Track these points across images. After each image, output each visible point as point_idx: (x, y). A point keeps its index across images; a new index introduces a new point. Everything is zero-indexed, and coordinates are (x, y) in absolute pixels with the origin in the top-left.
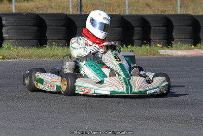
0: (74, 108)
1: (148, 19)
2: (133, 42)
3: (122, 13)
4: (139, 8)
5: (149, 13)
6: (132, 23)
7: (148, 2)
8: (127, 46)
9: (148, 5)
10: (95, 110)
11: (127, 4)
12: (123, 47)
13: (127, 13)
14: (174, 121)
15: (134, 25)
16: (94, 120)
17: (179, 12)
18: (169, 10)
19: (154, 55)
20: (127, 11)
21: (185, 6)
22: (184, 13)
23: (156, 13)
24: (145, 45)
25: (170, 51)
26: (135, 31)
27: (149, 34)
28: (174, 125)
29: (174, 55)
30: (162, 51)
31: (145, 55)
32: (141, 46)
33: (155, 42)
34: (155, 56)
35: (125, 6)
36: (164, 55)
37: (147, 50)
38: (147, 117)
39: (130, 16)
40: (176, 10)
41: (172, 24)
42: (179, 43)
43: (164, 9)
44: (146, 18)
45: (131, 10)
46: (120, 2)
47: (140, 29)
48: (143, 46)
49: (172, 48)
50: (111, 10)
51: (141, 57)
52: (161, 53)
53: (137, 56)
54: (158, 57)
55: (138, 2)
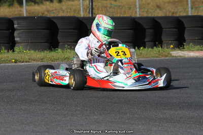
0: (87, 110)
1: (159, 21)
2: (145, 44)
3: (133, 16)
4: (150, 10)
5: (160, 15)
6: (143, 25)
7: (158, 4)
8: (139, 48)
9: (158, 7)
10: (109, 112)
11: (138, 6)
12: (135, 48)
13: (138, 16)
15: (145, 27)
16: (108, 123)
17: (190, 14)
18: (180, 12)
19: (166, 56)
20: (138, 13)
21: (196, 8)
22: (196, 14)
23: (167, 15)
24: (157, 47)
25: (182, 52)
26: (146, 33)
27: (161, 36)
29: (186, 56)
30: (174, 52)
31: (157, 57)
32: (153, 48)
33: (166, 43)
34: (167, 58)
35: (136, 8)
36: (176, 56)
37: (159, 52)
38: (161, 119)
39: (141, 18)
40: (187, 12)
41: (184, 26)
42: (191, 44)
43: (176, 11)
44: (157, 20)
45: (142, 12)
46: (131, 4)
47: (152, 30)
48: (155, 47)
49: (184, 50)
50: (123, 13)
51: (153, 58)
52: (173, 55)
53: (149, 58)
54: (170, 58)
55: (148, 4)
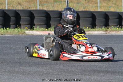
1: (19, 12)
2: (10, 26)
5: (20, 9)
6: (9, 14)
7: (19, 2)
8: (6, 29)
9: (19, 4)
11: (6, 3)
12: (4, 29)
13: (7, 9)
14: (33, 74)
15: (10, 16)
17: (38, 9)
18: (32, 7)
19: (23, 34)
20: (7, 7)
21: (42, 5)
22: (41, 9)
23: (24, 9)
24: (17, 28)
25: (32, 32)
26: (11, 20)
27: (20, 21)
28: (33, 76)
29: (35, 34)
31: (17, 34)
32: (15, 29)
33: (23, 26)
34: (23, 35)
35: (6, 4)
37: (18, 31)
38: (17, 72)
39: (8, 10)
40: (36, 7)
41: (34, 16)
42: (38, 27)
43: (29, 6)
44: (18, 12)
45: (9, 6)
46: (2, 1)
47: (14, 18)
48: (16, 28)
49: (33, 30)
51: (14, 35)
52: (27, 33)
53: (12, 34)
54: (25, 35)
55: (13, 2)
